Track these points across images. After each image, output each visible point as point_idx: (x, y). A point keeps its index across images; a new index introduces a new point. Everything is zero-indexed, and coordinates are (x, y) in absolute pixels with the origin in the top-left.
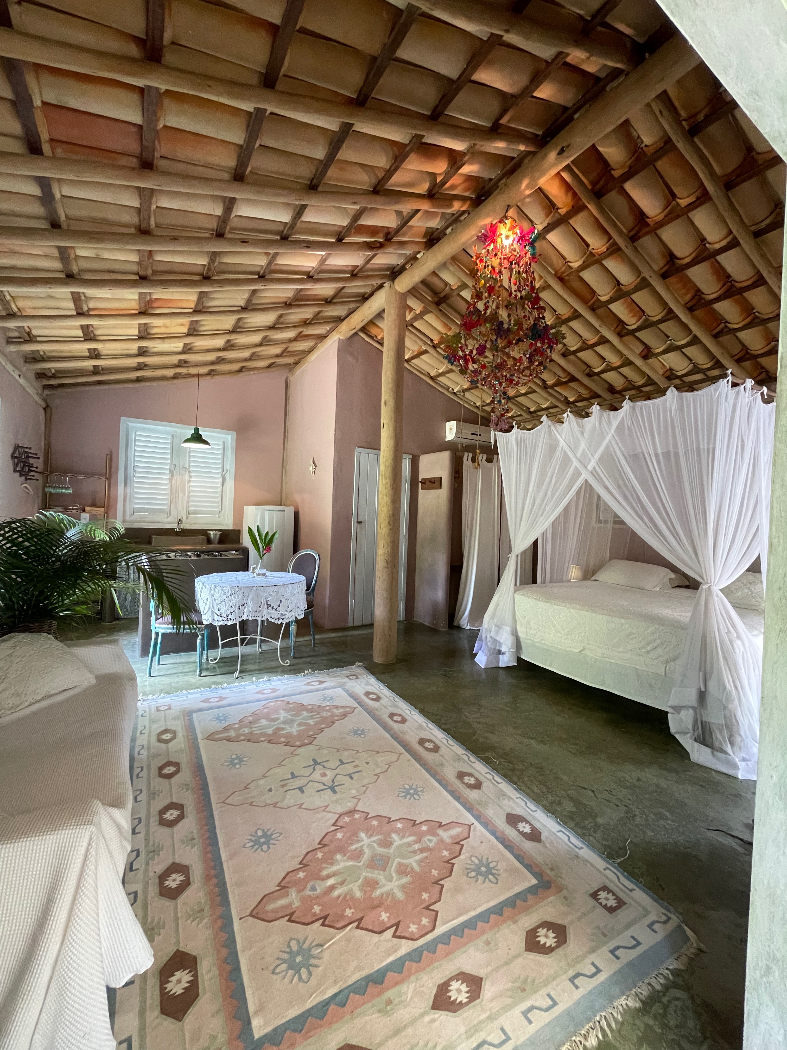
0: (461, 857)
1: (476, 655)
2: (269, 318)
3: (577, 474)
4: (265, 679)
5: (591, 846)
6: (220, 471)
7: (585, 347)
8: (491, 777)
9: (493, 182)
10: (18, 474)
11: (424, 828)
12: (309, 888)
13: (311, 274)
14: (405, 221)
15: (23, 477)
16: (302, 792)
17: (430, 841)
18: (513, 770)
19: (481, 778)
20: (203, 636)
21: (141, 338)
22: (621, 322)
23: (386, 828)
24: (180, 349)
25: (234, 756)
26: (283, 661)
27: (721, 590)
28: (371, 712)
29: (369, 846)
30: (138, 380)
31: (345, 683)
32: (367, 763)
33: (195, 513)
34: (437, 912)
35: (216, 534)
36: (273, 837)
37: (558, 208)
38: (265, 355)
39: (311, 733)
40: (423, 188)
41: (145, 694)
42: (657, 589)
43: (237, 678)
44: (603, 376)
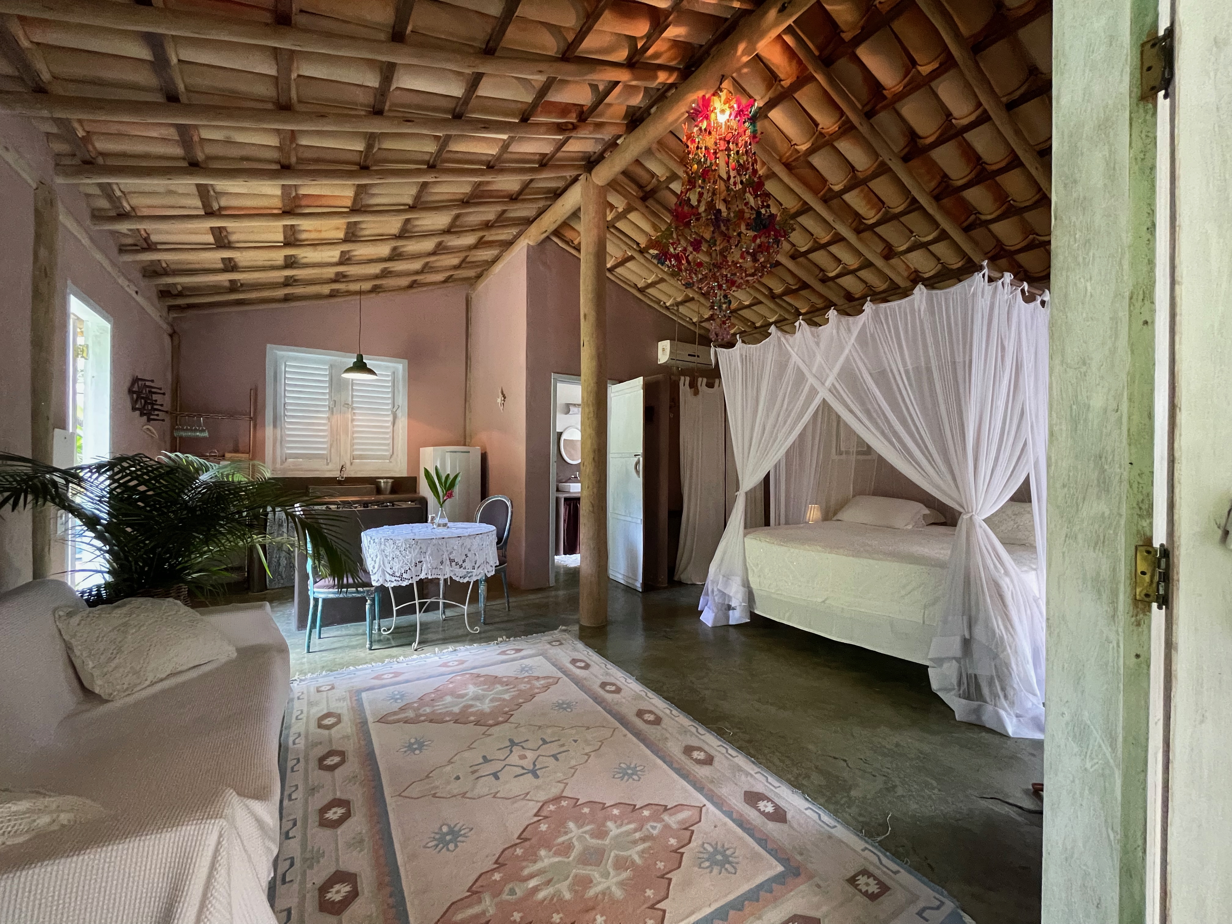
0: (691, 845)
1: (701, 612)
2: (441, 220)
3: (813, 392)
4: (450, 649)
5: (847, 824)
6: (390, 407)
7: (818, 247)
8: (724, 751)
9: (703, 49)
10: (138, 413)
11: (646, 813)
12: (506, 892)
13: (491, 163)
14: (601, 97)
15: (145, 418)
16: (497, 778)
17: (654, 828)
18: (750, 741)
19: (713, 752)
20: (373, 600)
21: (287, 244)
22: (857, 215)
23: (600, 814)
24: (336, 259)
25: (413, 741)
26: (472, 628)
27: (985, 520)
28: (577, 681)
29: (580, 838)
30: (287, 299)
31: (546, 650)
32: (575, 741)
33: (361, 457)
34: (664, 911)
35: (387, 482)
36: (462, 832)
37: (781, 80)
38: (441, 267)
39: (507, 709)
40: (622, 55)
41: (302, 672)
42: (910, 527)
43: (416, 650)
44: (839, 281)
